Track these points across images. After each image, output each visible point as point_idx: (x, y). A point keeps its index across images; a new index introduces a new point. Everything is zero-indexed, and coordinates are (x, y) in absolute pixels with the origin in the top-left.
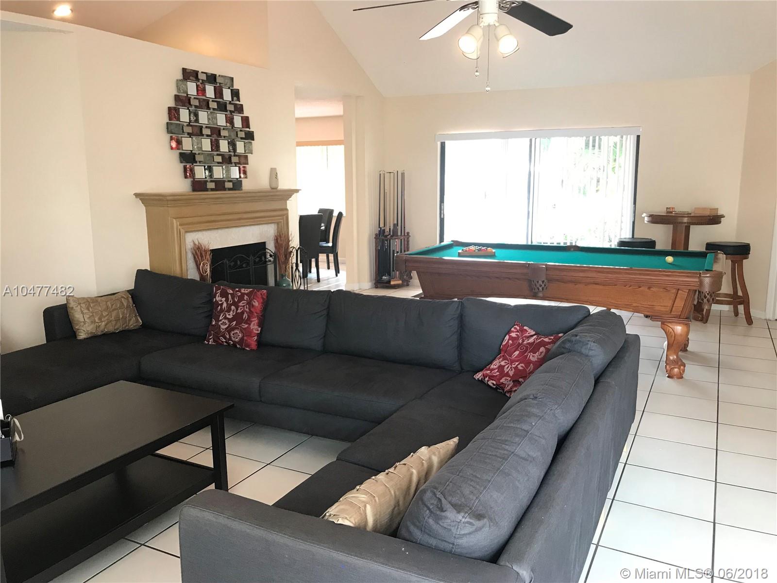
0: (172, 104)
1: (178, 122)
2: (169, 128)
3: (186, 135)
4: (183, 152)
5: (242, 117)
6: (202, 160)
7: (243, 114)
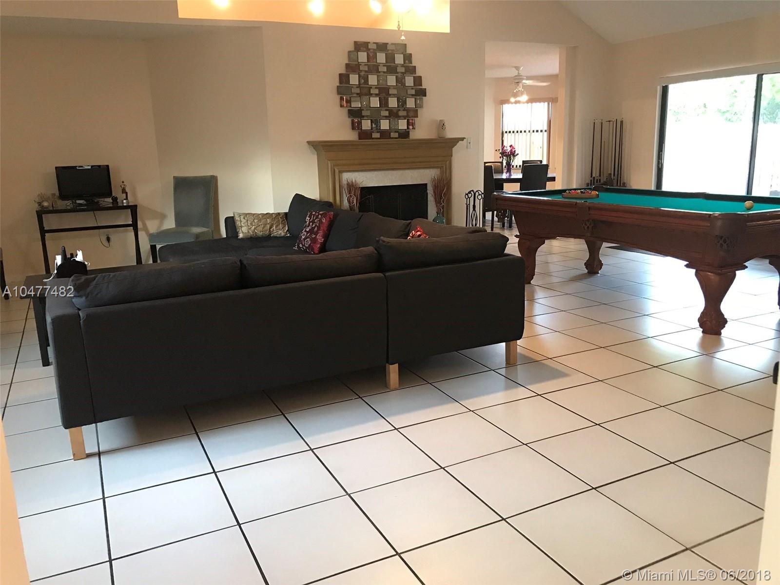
0: (343, 71)
1: (348, 85)
2: (340, 91)
3: (355, 95)
4: (351, 108)
5: (414, 77)
6: (369, 114)
7: (416, 74)
